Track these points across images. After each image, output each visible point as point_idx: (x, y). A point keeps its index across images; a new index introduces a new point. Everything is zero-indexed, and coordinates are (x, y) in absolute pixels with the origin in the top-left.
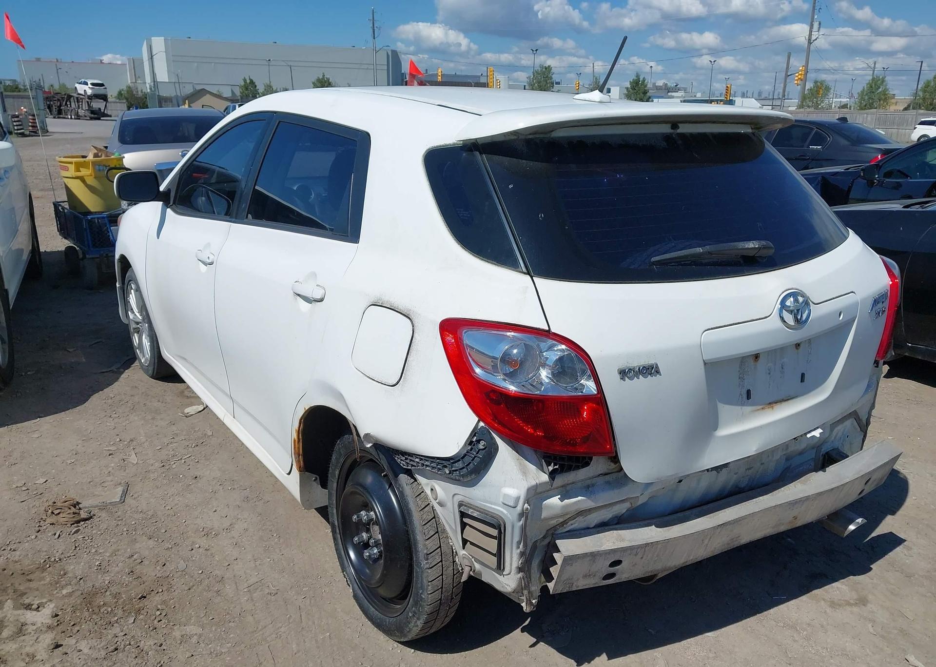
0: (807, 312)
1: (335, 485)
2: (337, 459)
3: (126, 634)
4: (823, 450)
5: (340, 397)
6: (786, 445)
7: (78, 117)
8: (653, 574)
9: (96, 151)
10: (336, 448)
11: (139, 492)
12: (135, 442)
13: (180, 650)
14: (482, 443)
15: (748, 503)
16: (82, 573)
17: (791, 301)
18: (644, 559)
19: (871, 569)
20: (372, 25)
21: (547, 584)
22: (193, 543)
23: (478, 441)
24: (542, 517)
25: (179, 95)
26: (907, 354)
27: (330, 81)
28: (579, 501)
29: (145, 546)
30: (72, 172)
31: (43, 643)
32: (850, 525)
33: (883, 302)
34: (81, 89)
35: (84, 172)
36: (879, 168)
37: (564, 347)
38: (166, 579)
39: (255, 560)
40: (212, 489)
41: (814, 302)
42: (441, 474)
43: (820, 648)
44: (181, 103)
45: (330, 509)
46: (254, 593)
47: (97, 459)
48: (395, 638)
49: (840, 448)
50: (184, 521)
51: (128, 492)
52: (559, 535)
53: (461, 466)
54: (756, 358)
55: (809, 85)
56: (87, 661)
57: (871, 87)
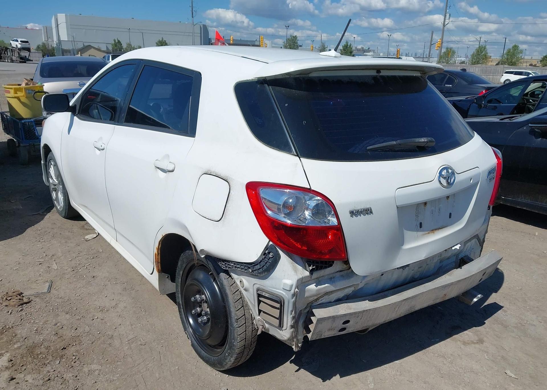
0: (453, 178)
1: (180, 280)
2: (182, 265)
3: (55, 371)
4: (459, 257)
5: (185, 228)
6: (440, 254)
7: (12, 61)
8: (367, 328)
9: (27, 82)
10: (181, 258)
11: (59, 286)
12: (55, 257)
13: (88, 379)
14: (271, 254)
15: (420, 287)
16: (26, 334)
17: (445, 172)
18: (362, 319)
19: (485, 323)
20: (191, 9)
21: (307, 335)
22: (94, 316)
23: (269, 253)
24: (305, 296)
25: (75, 49)
26: (501, 203)
27: (166, 42)
28: (326, 286)
29: (64, 318)
30: (12, 94)
31: (3, 377)
32: (474, 298)
33: (493, 173)
34: (14, 44)
35: (19, 94)
36: (484, 98)
37: (319, 198)
38: (78, 337)
39: (132, 325)
40: (103, 284)
41: (457, 172)
42: (246, 273)
43: (458, 368)
44: (75, 53)
45: (177, 294)
46: (132, 344)
47: (32, 267)
48: (217, 369)
49: (468, 255)
50: (87, 303)
51: (52, 286)
52: (314, 307)
53: (259, 268)
54: (425, 204)
55: (444, 50)
56: (32, 387)
57: (478, 52)
